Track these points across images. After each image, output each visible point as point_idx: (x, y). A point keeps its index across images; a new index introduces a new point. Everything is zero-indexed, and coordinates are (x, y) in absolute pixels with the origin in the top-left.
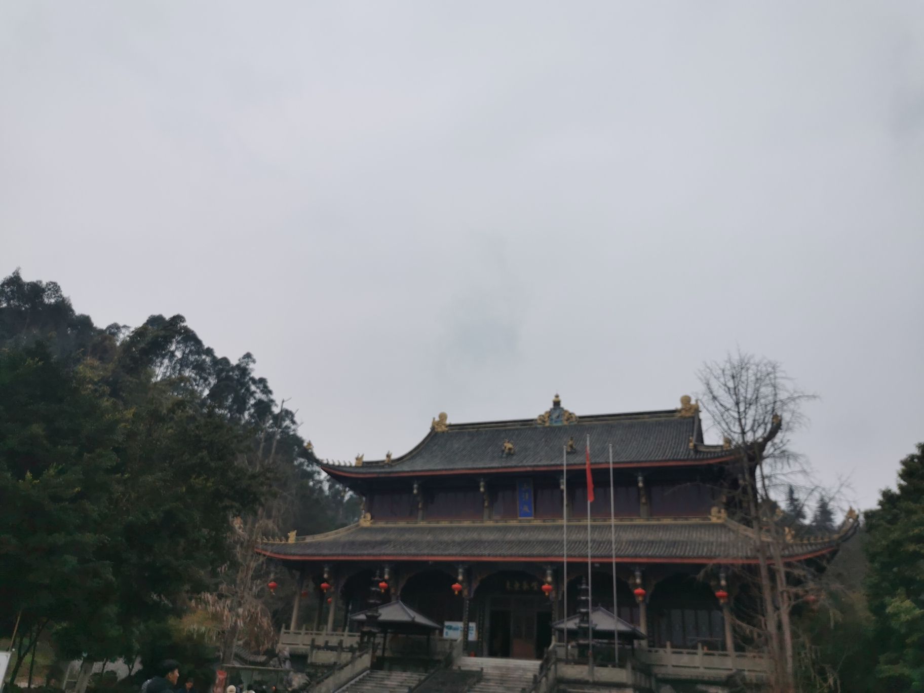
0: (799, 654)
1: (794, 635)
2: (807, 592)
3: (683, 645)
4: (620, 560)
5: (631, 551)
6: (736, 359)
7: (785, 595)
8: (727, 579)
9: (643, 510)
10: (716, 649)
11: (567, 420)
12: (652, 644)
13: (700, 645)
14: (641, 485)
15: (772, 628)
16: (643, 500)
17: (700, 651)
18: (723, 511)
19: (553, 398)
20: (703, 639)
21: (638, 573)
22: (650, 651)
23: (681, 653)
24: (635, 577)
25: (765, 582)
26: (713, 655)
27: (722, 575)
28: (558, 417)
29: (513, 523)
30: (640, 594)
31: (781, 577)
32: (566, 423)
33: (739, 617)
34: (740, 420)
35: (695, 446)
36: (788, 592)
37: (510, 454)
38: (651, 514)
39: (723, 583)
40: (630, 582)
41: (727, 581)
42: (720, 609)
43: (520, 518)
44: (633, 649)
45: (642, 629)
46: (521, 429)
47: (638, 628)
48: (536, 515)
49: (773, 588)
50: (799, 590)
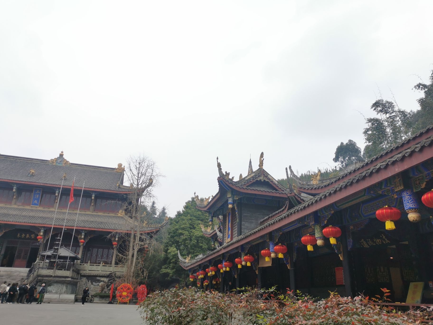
0: (137, 265)
1: (137, 259)
2: (145, 244)
3: (96, 262)
4: (77, 228)
5: (82, 225)
6: (142, 157)
7: (138, 244)
8: (118, 238)
9: (92, 208)
10: (108, 264)
11: (65, 164)
12: (82, 262)
13: (102, 262)
14: (93, 198)
15: (130, 257)
16: (93, 204)
17: (101, 265)
18: (123, 212)
19: (60, 153)
20: (103, 260)
21: (83, 234)
22: (81, 265)
23: (93, 265)
24: (81, 236)
25: (132, 240)
26: (106, 266)
27: (117, 236)
28: (61, 162)
29: (28, 207)
30: (82, 242)
31: (137, 239)
32: (64, 165)
33: (119, 252)
34: (138, 180)
35: (119, 185)
36: (139, 244)
37: (32, 175)
38: (94, 210)
39: (117, 239)
40: (79, 237)
41: (118, 239)
42: (113, 249)
43: (31, 206)
44: (74, 264)
45: (80, 256)
46: (40, 164)
47: (78, 256)
48: (40, 205)
49: (134, 242)
50: (142, 243)
